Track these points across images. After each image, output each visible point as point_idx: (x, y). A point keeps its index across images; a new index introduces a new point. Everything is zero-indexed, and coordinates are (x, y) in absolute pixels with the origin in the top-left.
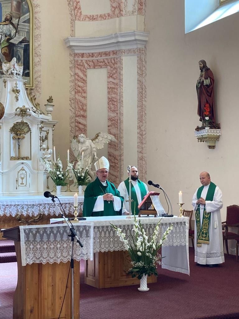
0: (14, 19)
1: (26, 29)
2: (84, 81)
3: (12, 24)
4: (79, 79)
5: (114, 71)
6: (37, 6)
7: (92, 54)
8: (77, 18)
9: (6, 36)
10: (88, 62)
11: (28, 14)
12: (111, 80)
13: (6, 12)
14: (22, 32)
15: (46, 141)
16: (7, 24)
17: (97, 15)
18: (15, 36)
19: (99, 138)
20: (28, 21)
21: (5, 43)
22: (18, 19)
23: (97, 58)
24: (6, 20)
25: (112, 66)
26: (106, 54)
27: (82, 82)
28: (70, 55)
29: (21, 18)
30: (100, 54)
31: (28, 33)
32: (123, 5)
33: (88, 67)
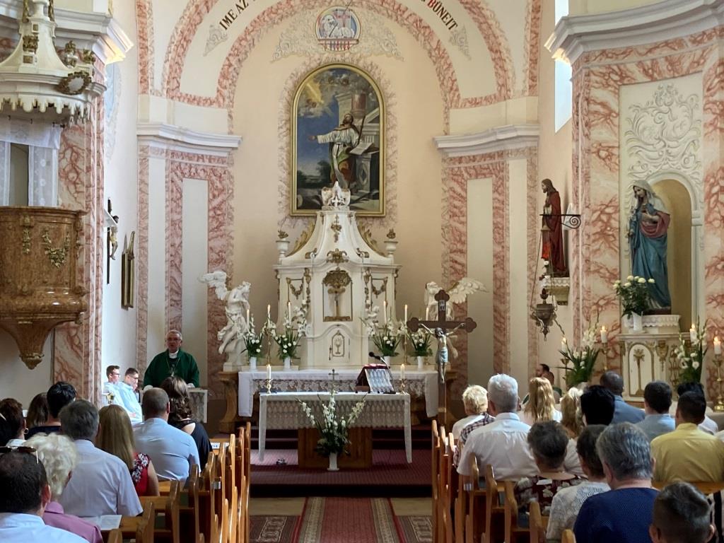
0: (356, 120)
1: (374, 131)
2: (464, 199)
3: (354, 127)
4: (455, 195)
5: (499, 183)
6: (392, 95)
7: (474, 156)
8: (453, 104)
9: (345, 146)
10: (468, 170)
11: (377, 110)
12: (496, 195)
13: (344, 112)
14: (368, 137)
15: (383, 294)
16: (346, 129)
17: (481, 98)
18: (358, 143)
19: (458, 286)
20: (377, 120)
21: (343, 155)
22: (361, 120)
23: (480, 163)
24: (345, 122)
25: (497, 173)
26: (491, 156)
27: (460, 201)
28: (444, 160)
29: (367, 117)
30: (484, 157)
31: (378, 136)
32: (509, 82)
33: (469, 177)
